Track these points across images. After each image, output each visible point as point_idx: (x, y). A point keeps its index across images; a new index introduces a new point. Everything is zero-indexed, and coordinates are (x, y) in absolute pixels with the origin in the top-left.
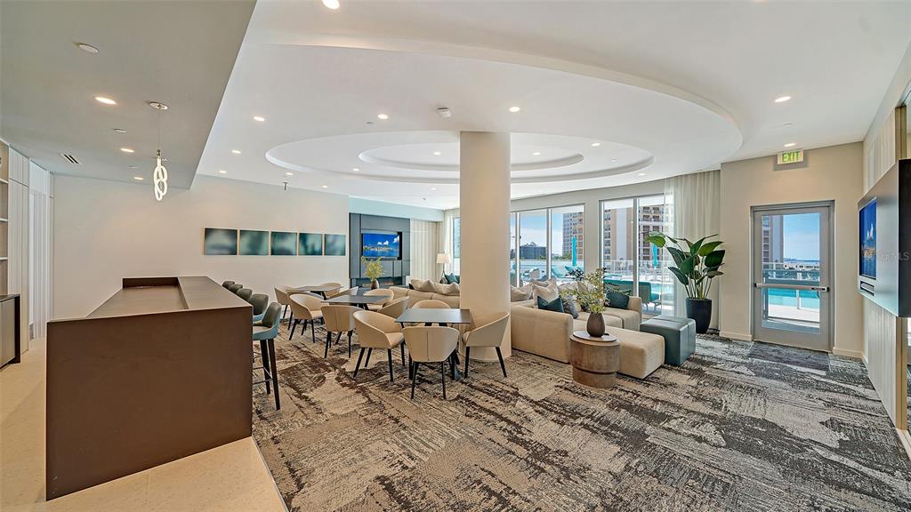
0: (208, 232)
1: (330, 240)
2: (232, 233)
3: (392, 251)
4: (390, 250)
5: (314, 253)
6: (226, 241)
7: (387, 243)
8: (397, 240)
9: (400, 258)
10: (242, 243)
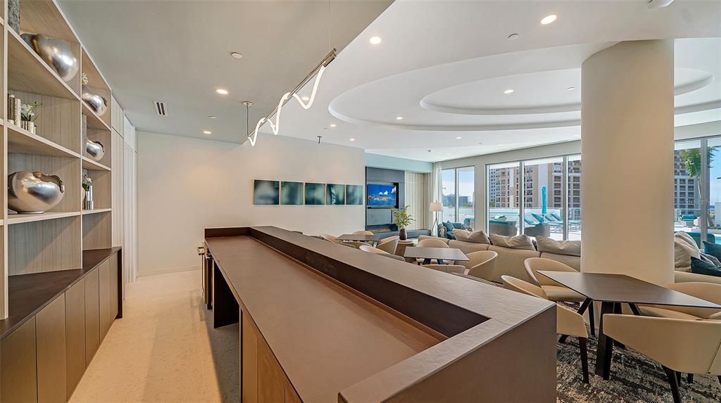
0: (257, 183)
1: (350, 190)
2: (275, 185)
3: (391, 200)
4: (389, 199)
5: (338, 203)
6: (269, 191)
7: (386, 193)
8: (394, 190)
9: (397, 207)
10: (283, 194)
